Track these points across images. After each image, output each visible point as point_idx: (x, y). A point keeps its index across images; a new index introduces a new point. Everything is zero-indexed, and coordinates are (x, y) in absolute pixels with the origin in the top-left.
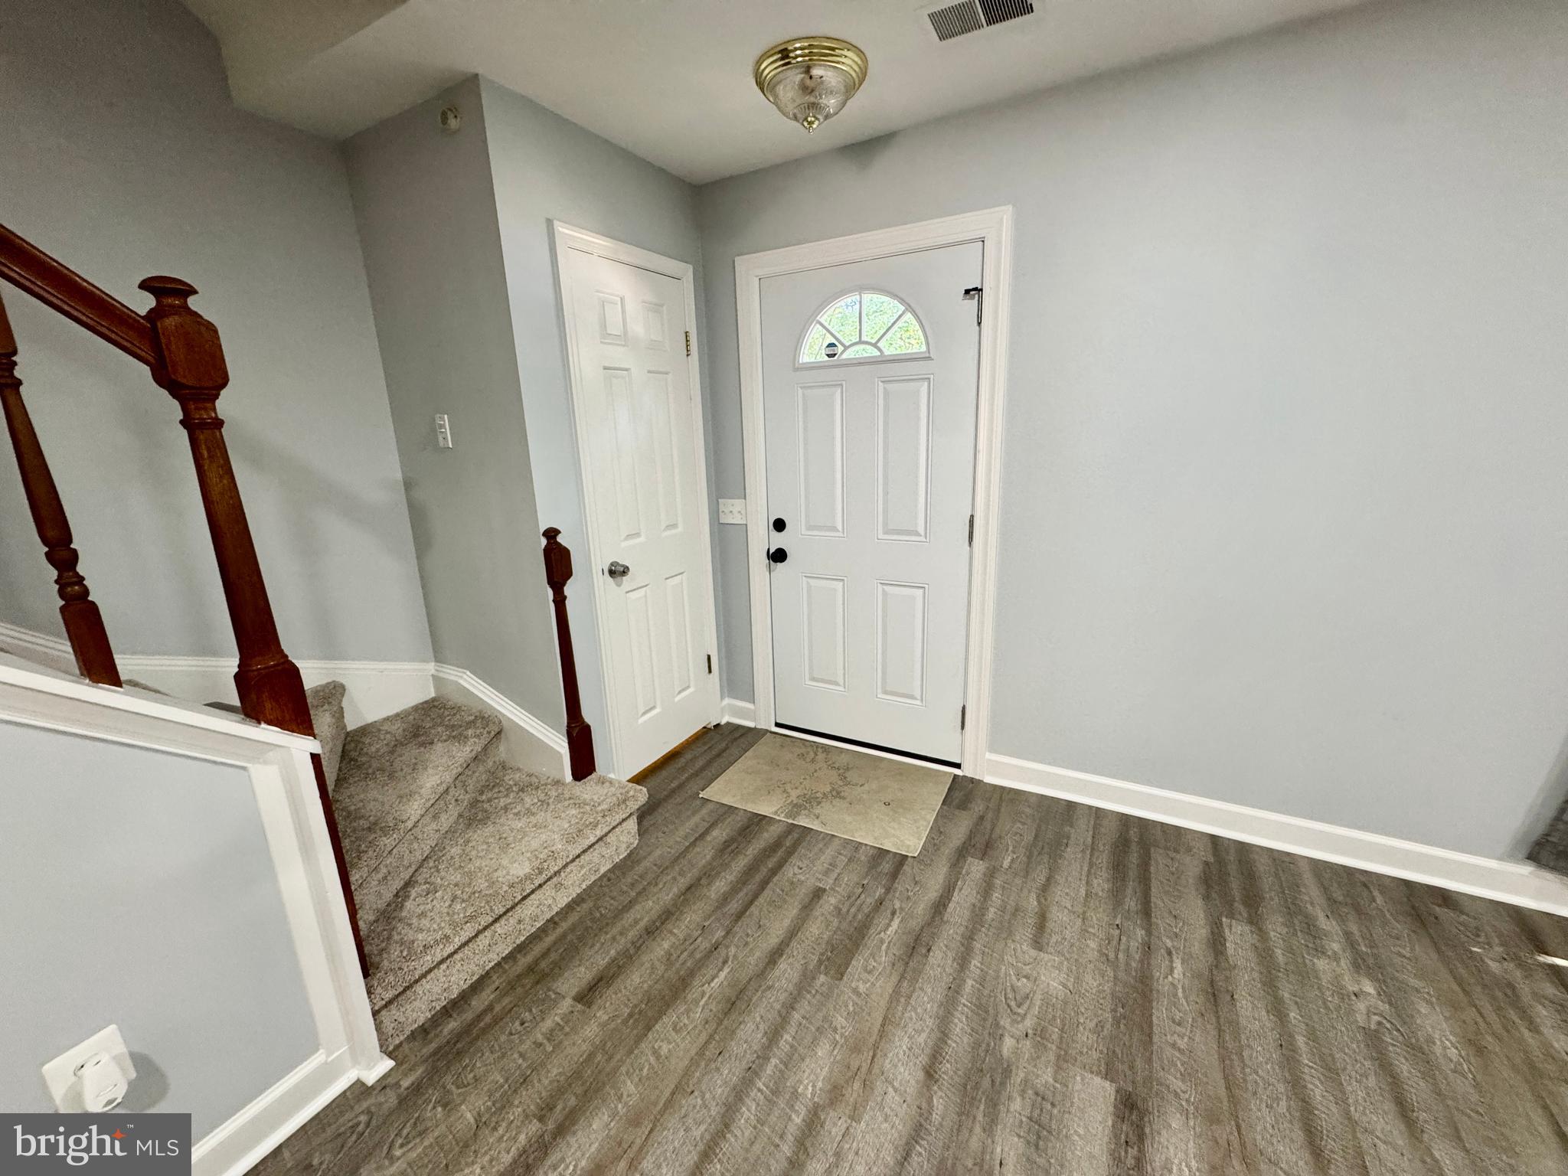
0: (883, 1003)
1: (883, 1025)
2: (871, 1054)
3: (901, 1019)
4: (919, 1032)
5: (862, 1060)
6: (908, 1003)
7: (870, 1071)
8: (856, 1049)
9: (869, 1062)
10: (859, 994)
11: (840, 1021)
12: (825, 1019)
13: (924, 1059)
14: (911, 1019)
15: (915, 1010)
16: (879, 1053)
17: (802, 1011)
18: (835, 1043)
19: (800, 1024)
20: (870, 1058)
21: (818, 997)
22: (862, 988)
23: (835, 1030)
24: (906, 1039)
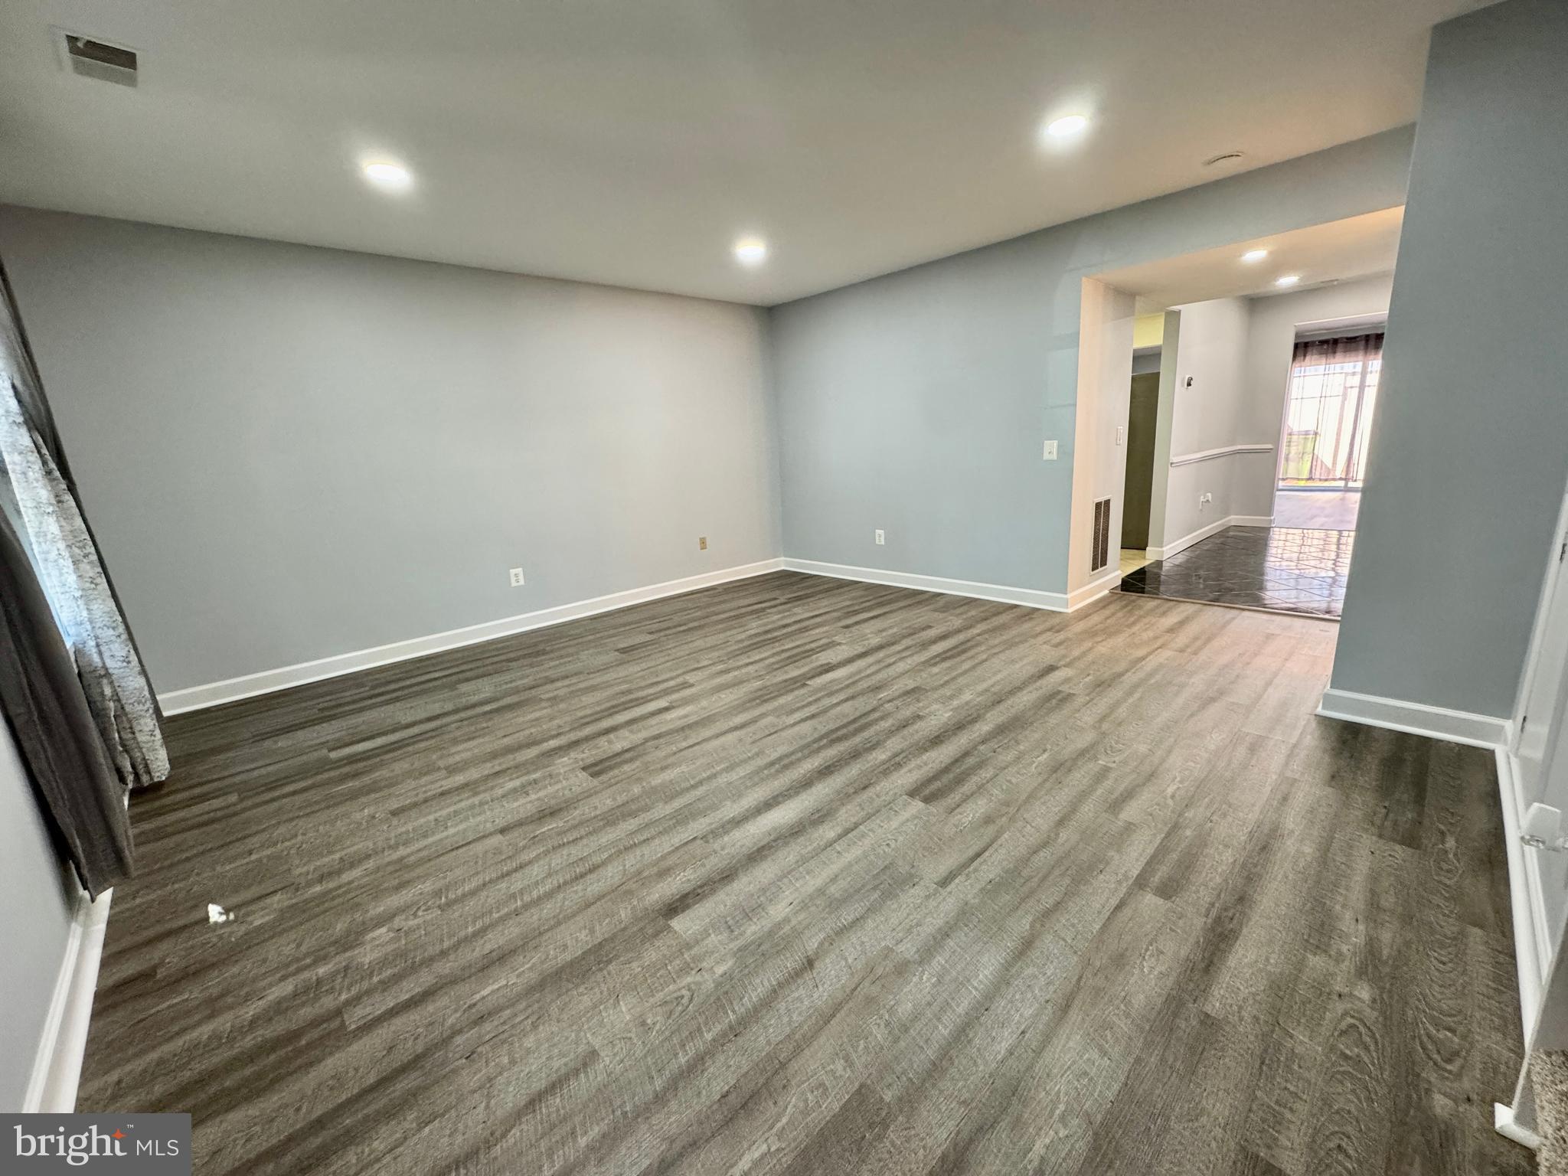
0: (822, 1039)
1: (833, 1016)
2: (856, 993)
3: (810, 1017)
4: (799, 999)
5: (866, 988)
6: (793, 1032)
7: (864, 979)
8: (870, 1000)
9: (861, 986)
10: (847, 1058)
11: (879, 1034)
12: (896, 1040)
13: (807, 976)
14: (800, 1014)
15: (790, 1022)
16: (848, 991)
17: (923, 1057)
18: (891, 1011)
19: (926, 1041)
20: (859, 989)
21: (898, 1069)
22: (839, 1065)
23: (888, 1024)
24: (816, 996)
